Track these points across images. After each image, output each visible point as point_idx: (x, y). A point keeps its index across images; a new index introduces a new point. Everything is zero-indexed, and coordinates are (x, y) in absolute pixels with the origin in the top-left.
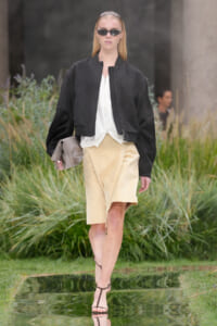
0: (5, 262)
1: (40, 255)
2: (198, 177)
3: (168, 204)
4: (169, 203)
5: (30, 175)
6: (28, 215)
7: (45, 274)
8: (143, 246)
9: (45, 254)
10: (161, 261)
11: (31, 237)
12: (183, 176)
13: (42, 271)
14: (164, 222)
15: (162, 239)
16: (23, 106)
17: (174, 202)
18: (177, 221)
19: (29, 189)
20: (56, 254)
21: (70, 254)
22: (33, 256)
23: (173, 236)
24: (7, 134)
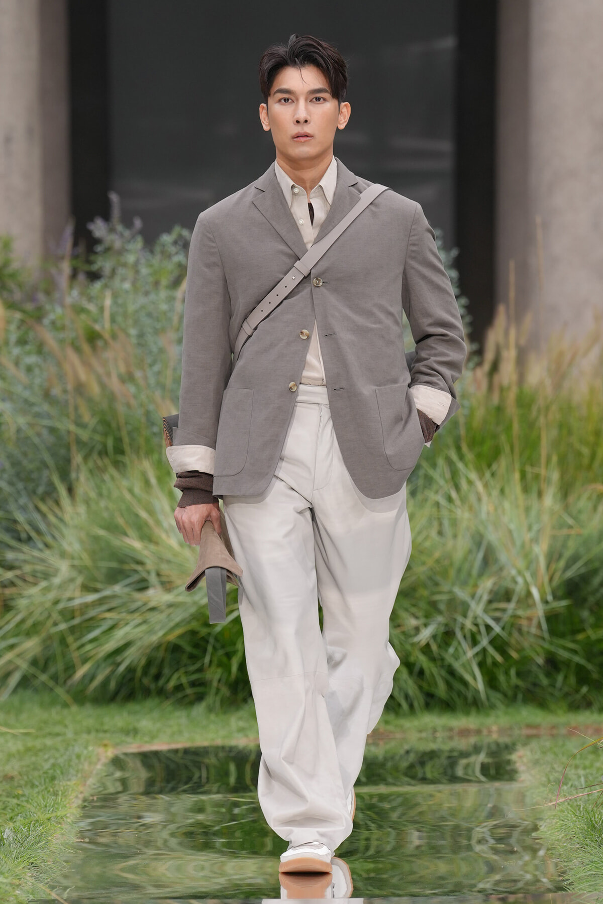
0: (55, 713)
1: (147, 693)
2: (565, 490)
3: (486, 562)
4: (489, 560)
5: (125, 483)
6: (117, 589)
7: (161, 745)
8: (421, 673)
9: (161, 693)
10: (467, 713)
11: (127, 645)
12: (526, 490)
13: (153, 737)
14: (477, 609)
15: (470, 653)
16: (108, 302)
17: (503, 557)
18: (511, 606)
19: (120, 521)
20: (189, 691)
21: (225, 691)
22: (130, 697)
23: (499, 644)
24: (61, 377)
